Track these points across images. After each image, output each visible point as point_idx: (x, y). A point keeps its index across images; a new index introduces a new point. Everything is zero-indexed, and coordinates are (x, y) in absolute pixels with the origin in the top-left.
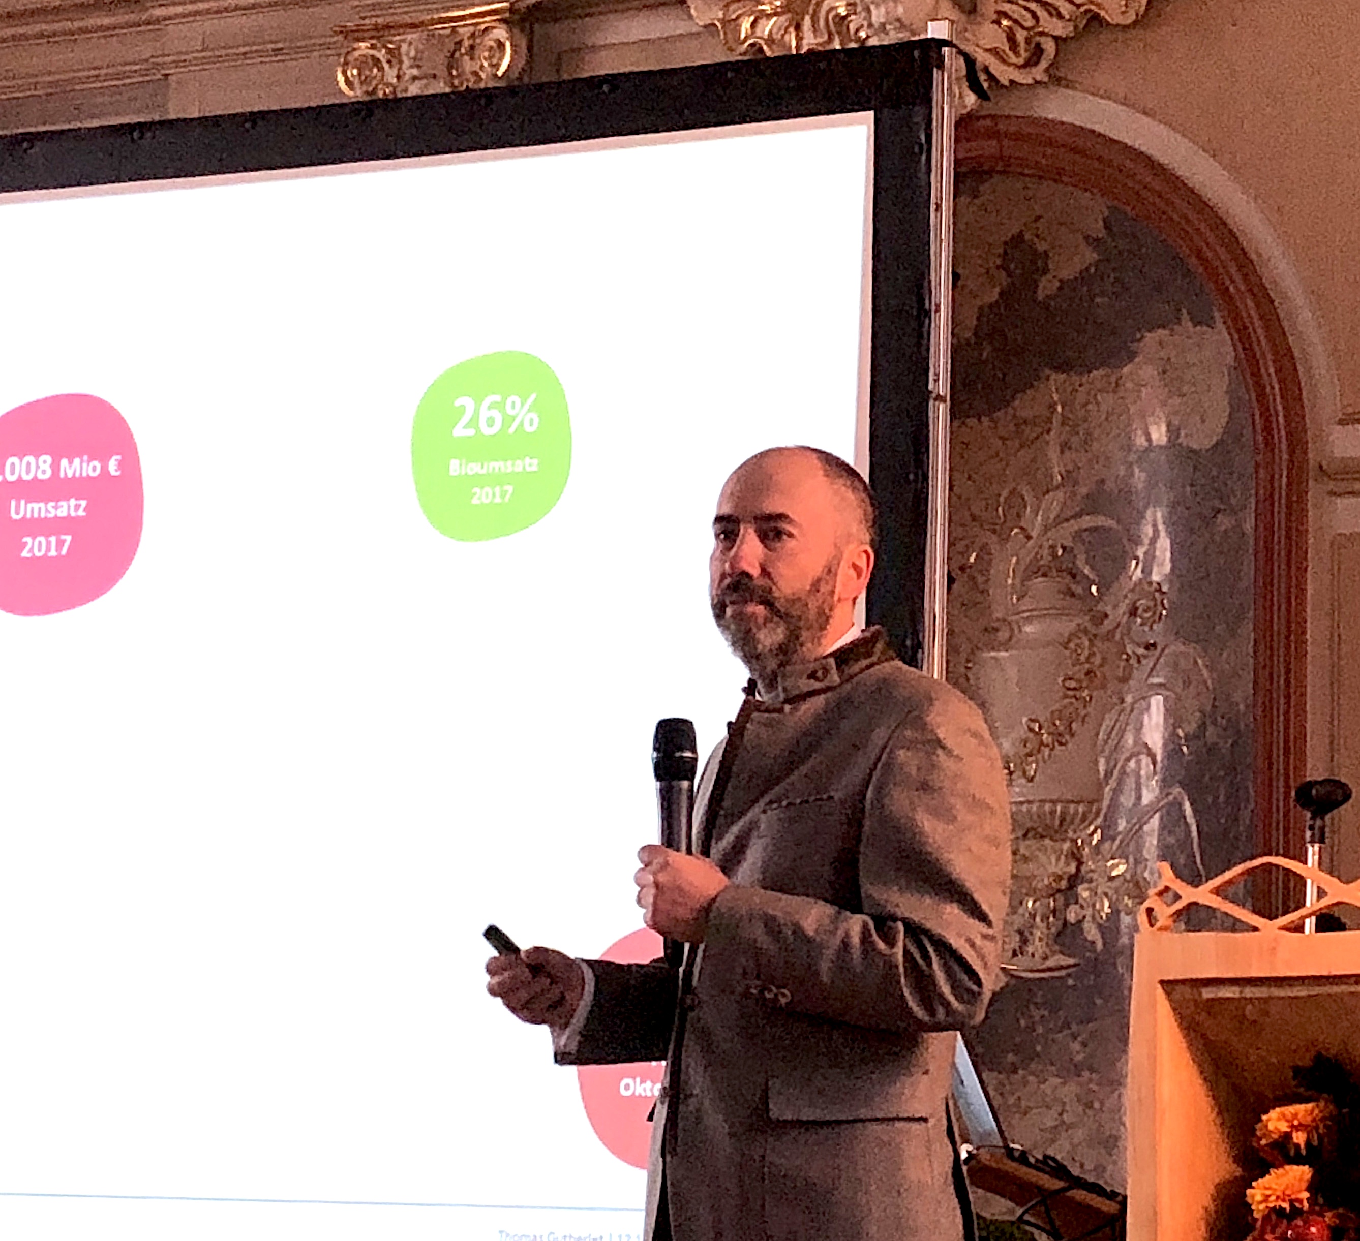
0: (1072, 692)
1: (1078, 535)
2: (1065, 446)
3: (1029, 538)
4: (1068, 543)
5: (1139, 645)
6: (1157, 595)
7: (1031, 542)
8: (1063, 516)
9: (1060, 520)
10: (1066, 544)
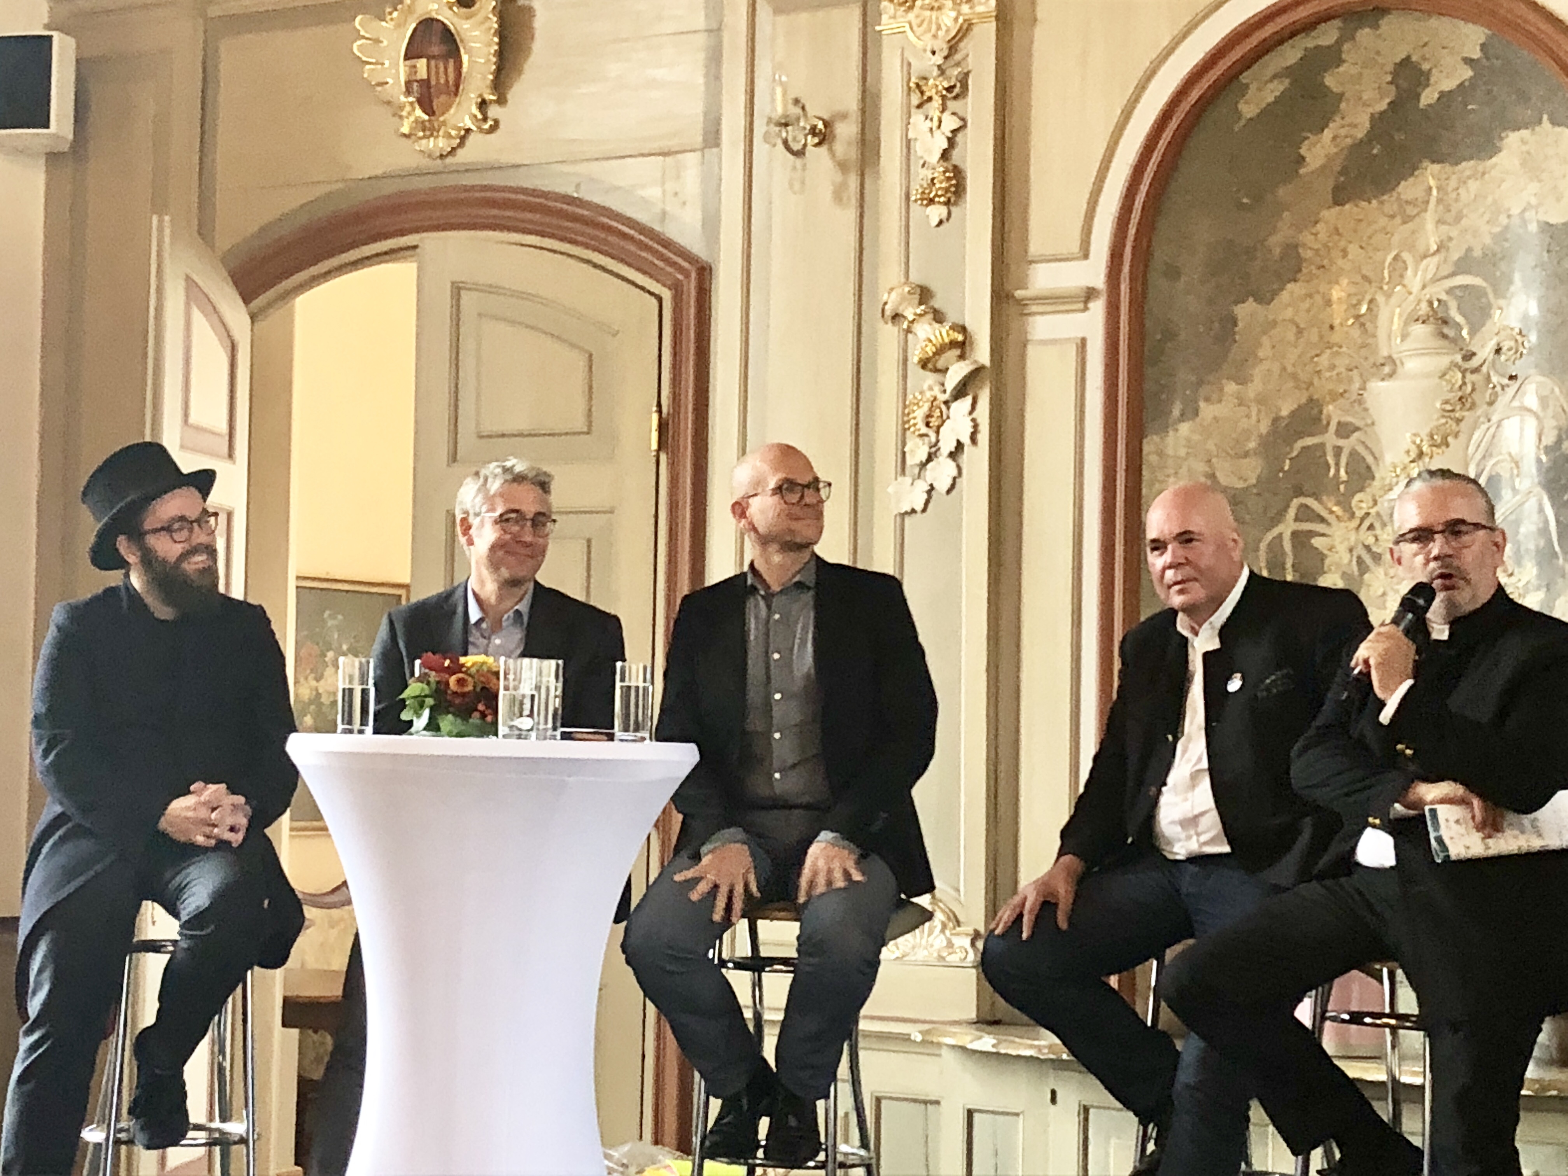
0: (1447, 413)
1: (1450, 291)
2: (1440, 222)
3: (1410, 293)
4: (1444, 297)
5: (1503, 376)
6: (1519, 337)
7: (1411, 298)
8: (1438, 276)
9: (1436, 280)
10: (1441, 297)
